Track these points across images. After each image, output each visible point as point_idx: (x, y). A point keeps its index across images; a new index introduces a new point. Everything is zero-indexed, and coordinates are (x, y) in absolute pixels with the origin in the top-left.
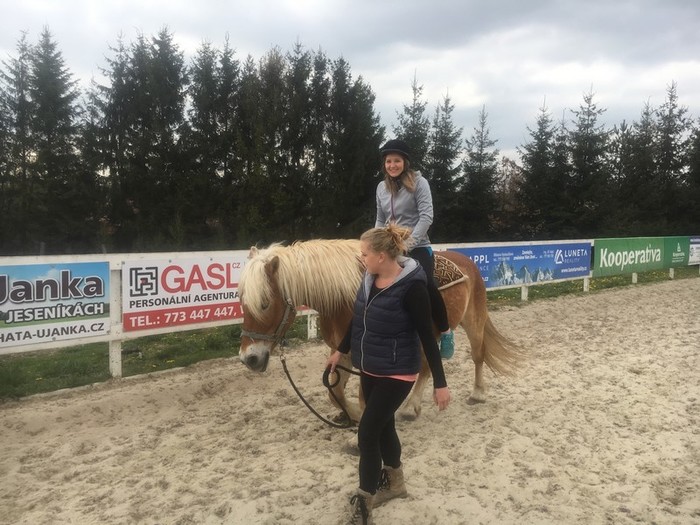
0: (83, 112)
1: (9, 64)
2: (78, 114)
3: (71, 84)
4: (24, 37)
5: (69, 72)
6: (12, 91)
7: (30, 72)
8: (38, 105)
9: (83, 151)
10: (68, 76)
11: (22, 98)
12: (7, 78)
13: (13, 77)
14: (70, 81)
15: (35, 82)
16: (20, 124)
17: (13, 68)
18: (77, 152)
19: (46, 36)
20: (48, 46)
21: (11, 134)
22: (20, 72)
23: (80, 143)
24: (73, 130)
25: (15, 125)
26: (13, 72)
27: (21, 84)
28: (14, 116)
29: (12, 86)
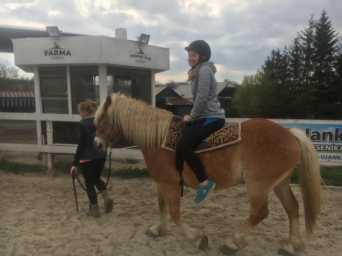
0: (339, 49)
1: (304, 32)
2: (337, 50)
3: (334, 36)
4: (312, 17)
5: (333, 30)
6: (305, 44)
7: (314, 34)
8: (316, 49)
9: (337, 69)
10: (333, 32)
11: (309, 47)
12: (303, 39)
13: (305, 37)
14: (333, 35)
15: (316, 38)
16: (307, 59)
17: (306, 33)
18: (334, 70)
19: (324, 14)
20: (324, 19)
21: (303, 64)
22: (309, 34)
23: (335, 65)
24: (333, 59)
25: (305, 60)
26: (306, 35)
27: (309, 40)
28: (305, 56)
29: (305, 42)
